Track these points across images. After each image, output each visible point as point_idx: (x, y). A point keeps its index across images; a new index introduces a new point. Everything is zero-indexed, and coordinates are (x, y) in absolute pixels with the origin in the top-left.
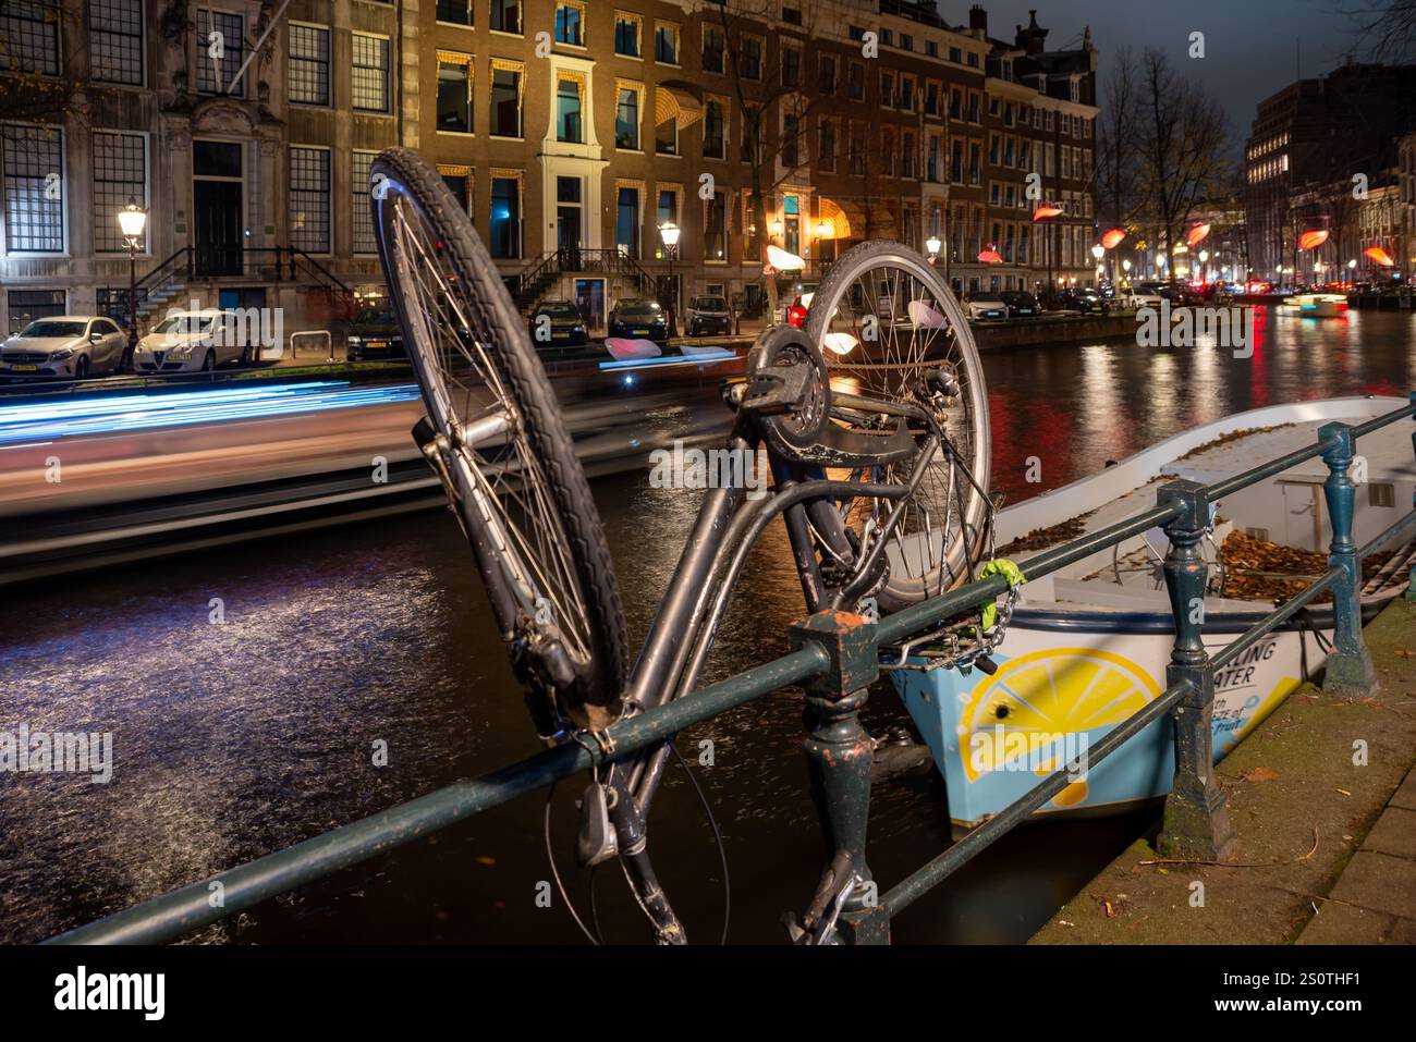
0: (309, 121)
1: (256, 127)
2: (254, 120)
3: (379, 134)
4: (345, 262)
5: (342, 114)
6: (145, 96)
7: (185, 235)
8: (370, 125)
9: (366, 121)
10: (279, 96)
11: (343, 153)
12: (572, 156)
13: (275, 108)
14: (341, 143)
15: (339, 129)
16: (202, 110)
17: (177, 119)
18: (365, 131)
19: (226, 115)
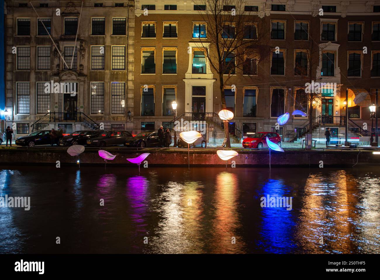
0: (96, 74)
1: (78, 78)
2: (77, 76)
3: (120, 76)
4: (108, 116)
5: (107, 71)
6: (49, 72)
7: (57, 109)
8: (117, 74)
9: (115, 73)
10: (86, 68)
11: (107, 83)
12: (199, 78)
13: (85, 72)
14: (106, 80)
15: (106, 76)
16: (62, 74)
17: (56, 78)
18: (115, 76)
19: (69, 75)
